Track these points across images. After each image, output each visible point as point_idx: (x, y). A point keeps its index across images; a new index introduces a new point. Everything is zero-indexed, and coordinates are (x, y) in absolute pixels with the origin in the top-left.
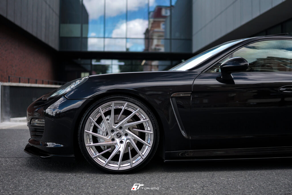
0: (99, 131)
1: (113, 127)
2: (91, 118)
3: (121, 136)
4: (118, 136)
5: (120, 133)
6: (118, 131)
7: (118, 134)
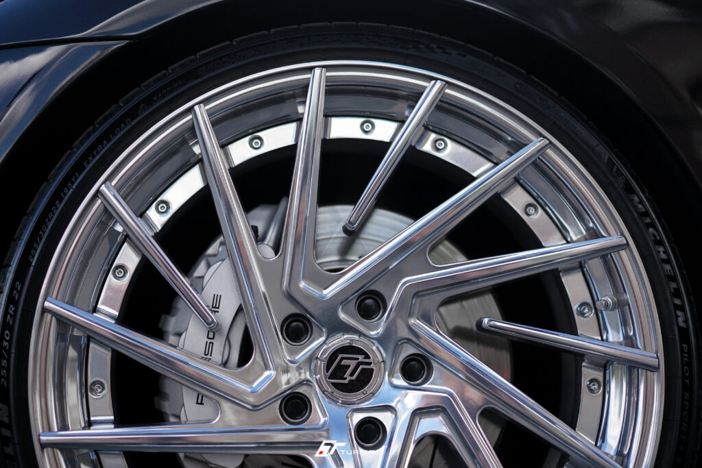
0: (180, 335)
2: (109, 190)
3: (365, 378)
4: (339, 372)
5: (359, 351)
7: (343, 359)
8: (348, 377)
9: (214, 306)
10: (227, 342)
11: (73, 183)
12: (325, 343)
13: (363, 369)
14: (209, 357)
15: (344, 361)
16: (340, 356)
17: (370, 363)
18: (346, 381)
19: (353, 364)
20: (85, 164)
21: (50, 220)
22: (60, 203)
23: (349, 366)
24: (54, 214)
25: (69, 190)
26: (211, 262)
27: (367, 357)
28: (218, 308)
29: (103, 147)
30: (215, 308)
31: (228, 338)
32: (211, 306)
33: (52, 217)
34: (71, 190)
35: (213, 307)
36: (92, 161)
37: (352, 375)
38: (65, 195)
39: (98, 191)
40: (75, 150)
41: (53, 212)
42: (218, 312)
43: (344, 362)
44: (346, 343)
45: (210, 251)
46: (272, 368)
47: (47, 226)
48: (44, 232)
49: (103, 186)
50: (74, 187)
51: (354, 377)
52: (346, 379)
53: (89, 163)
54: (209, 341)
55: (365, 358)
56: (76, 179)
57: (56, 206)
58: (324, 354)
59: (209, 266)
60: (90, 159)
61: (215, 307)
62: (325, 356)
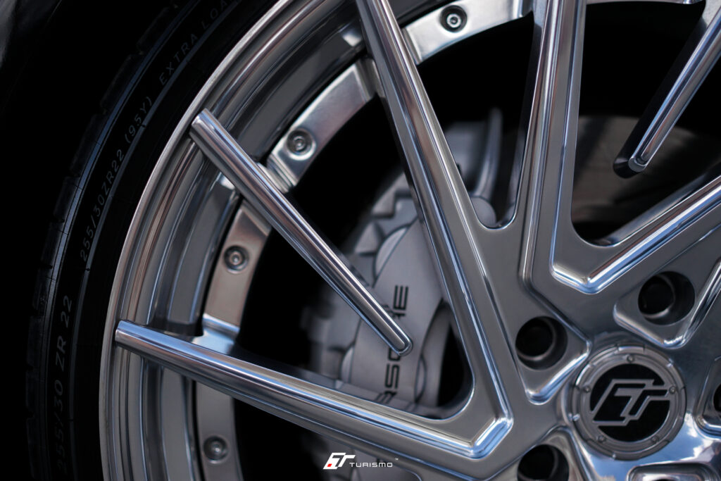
0: (342, 351)
1: (561, 274)
2: (207, 123)
4: (612, 408)
5: (645, 373)
6: (632, 339)
7: (617, 386)
8: (627, 417)
9: (397, 304)
10: (421, 365)
11: (143, 116)
12: (587, 362)
13: (652, 403)
14: (393, 389)
15: (619, 390)
16: (614, 382)
17: (663, 393)
18: (624, 423)
19: (634, 394)
20: (161, 80)
21: (109, 186)
22: (124, 153)
23: (627, 398)
24: (115, 174)
25: (137, 129)
26: (387, 230)
27: (659, 381)
28: (404, 308)
29: (191, 47)
30: (398, 310)
31: (422, 358)
32: (391, 305)
33: (113, 180)
34: (142, 129)
35: (395, 307)
36: (173, 72)
37: (633, 412)
38: (131, 138)
39: (189, 128)
40: (141, 53)
41: (113, 170)
42: (403, 315)
43: (621, 393)
44: (624, 360)
45: (380, 207)
46: (506, 412)
47: (106, 197)
48: (102, 208)
49: (198, 117)
50: (145, 123)
51: (637, 417)
52: (623, 419)
53: (168, 77)
54: (392, 363)
55: (655, 384)
56: (148, 108)
57: (117, 159)
58: (586, 381)
59: (382, 237)
60: (170, 69)
61: (400, 308)
62: (587, 384)
